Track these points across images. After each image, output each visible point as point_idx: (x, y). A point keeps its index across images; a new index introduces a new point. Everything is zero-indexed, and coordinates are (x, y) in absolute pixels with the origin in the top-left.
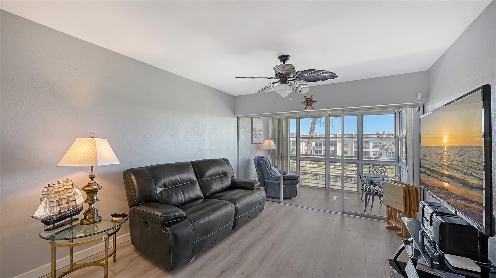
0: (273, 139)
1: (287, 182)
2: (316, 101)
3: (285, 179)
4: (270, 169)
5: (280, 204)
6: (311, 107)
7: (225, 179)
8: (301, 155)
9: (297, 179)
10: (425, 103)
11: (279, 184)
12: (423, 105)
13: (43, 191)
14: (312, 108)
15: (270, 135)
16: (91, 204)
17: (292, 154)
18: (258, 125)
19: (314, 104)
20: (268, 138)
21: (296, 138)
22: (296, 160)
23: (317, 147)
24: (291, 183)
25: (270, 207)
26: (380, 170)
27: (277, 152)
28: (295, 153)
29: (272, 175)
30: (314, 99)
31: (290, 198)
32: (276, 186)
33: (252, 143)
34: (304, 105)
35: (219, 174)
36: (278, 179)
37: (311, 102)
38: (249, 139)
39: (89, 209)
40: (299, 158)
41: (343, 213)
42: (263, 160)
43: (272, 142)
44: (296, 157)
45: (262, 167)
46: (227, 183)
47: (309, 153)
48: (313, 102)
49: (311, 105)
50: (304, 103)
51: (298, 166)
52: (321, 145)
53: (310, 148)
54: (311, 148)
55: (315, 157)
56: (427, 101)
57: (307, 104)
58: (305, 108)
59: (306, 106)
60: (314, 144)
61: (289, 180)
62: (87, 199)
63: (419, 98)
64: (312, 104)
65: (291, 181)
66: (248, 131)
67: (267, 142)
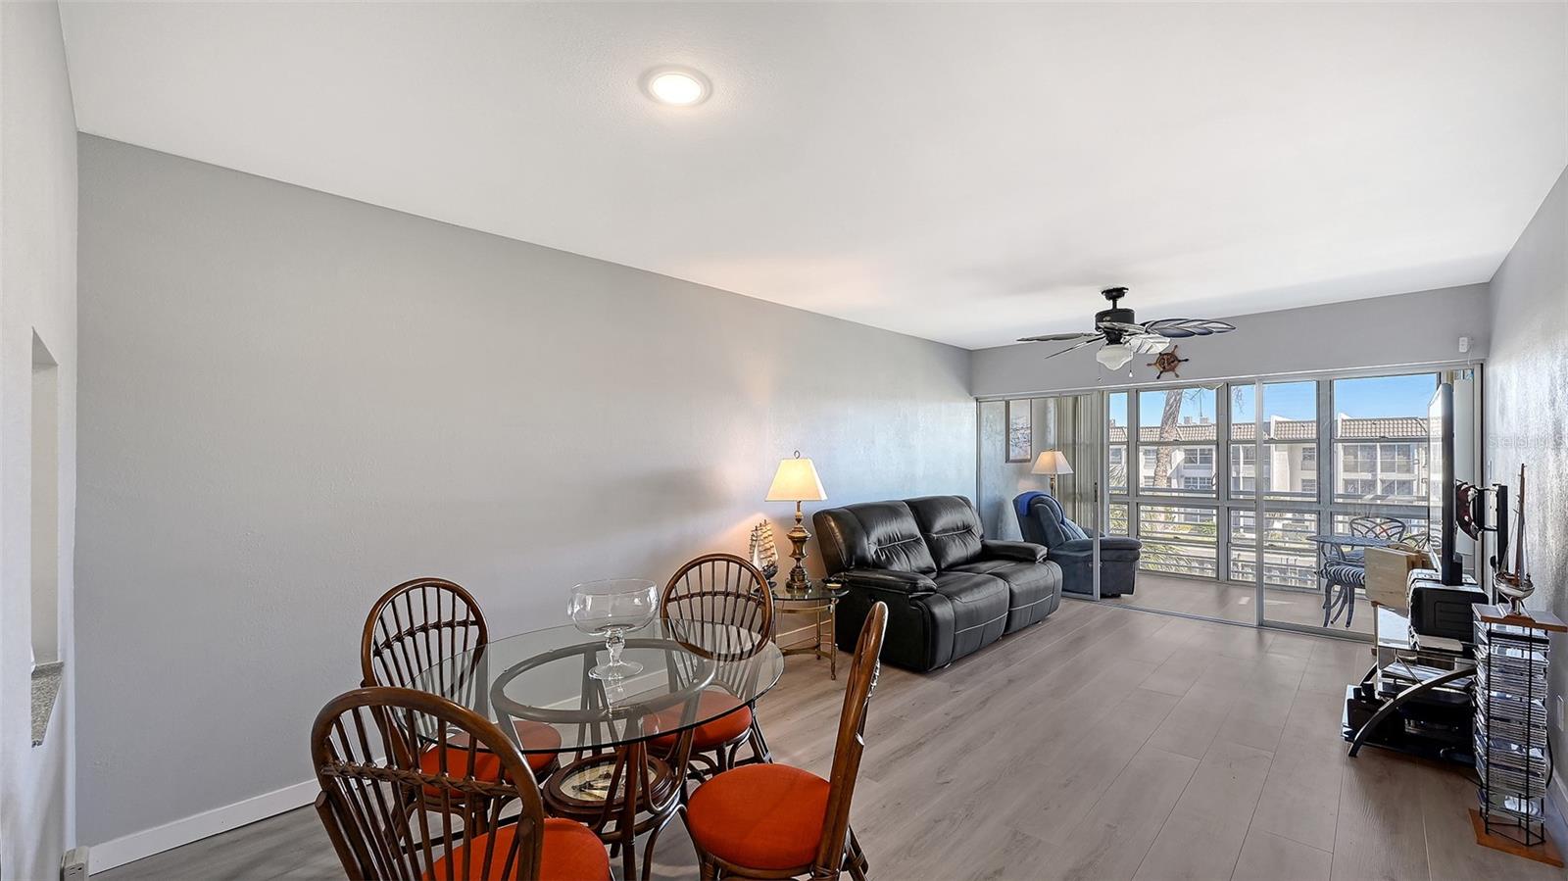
0: (1060, 446)
1: (1109, 554)
2: (1187, 360)
3: (1106, 546)
4: (1063, 522)
5: (1093, 604)
6: (1173, 374)
7: (969, 539)
8: (1144, 490)
9: (1135, 549)
10: (1484, 360)
11: (1090, 559)
12: (1482, 365)
13: (753, 535)
14: (1177, 376)
15: (1052, 438)
16: (798, 560)
17: (1115, 489)
18: (1021, 415)
19: (1181, 368)
20: (1044, 447)
21: (1128, 443)
22: (1128, 503)
23: (1194, 468)
24: (1120, 557)
25: (1070, 609)
26: (1385, 531)
27: (1070, 482)
28: (1123, 484)
29: (1068, 538)
30: (1181, 355)
31: (1117, 596)
32: (1079, 565)
33: (1007, 460)
34: (1156, 370)
35: (958, 529)
36: (1086, 546)
37: (1173, 362)
38: (1001, 450)
39: (797, 567)
40: (1134, 497)
41: (1262, 625)
42: (1042, 501)
43: (1059, 455)
44: (1128, 494)
45: (1042, 518)
46: (974, 546)
47: (1163, 484)
48: (1180, 361)
49: (1173, 370)
50: (1155, 364)
51: (1135, 521)
52: (1206, 460)
53: (1166, 471)
54: (1169, 472)
55: (1187, 495)
56: (1488, 356)
57: (1164, 368)
58: (1158, 378)
59: (1161, 373)
60: (1179, 456)
61: (1112, 552)
62: (794, 551)
63: (1463, 349)
64: (1175, 367)
65: (1119, 553)
66: (998, 429)
67: (1045, 458)
